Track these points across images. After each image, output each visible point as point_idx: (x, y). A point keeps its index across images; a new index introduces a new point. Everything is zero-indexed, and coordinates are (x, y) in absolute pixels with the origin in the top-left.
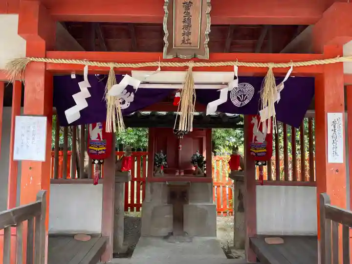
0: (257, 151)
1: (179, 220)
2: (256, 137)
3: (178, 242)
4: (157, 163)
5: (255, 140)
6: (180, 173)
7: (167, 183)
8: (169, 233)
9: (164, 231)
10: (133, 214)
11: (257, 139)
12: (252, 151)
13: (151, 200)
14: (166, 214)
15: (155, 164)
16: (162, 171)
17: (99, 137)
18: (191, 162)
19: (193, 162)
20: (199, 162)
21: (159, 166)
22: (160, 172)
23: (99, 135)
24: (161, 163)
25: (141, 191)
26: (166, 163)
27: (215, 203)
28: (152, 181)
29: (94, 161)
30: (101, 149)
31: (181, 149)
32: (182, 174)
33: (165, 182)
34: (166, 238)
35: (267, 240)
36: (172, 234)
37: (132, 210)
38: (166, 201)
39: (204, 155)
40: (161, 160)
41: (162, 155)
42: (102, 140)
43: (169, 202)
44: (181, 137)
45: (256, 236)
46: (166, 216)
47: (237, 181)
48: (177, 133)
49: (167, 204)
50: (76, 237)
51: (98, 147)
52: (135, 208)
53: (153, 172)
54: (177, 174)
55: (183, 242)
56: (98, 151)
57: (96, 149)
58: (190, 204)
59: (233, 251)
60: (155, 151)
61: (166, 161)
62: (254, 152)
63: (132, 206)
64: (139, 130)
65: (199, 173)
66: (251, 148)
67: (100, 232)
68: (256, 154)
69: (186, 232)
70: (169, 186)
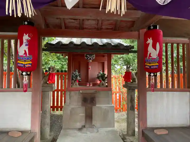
0: (151, 65)
1: (89, 117)
2: (150, 54)
3: (89, 133)
4: (74, 78)
5: (150, 56)
6: (90, 85)
7: (81, 92)
8: (82, 126)
9: (79, 125)
10: (58, 113)
11: (151, 55)
12: (147, 65)
13: (70, 104)
14: (81, 113)
15: (72, 79)
16: (77, 83)
17: (25, 53)
18: (97, 78)
19: (98, 78)
20: (102, 77)
21: (75, 80)
22: (76, 85)
23: (25, 51)
24: (76, 78)
25: (63, 98)
26: (80, 79)
27: (114, 105)
28: (70, 91)
29: (22, 72)
30: (28, 63)
31: (90, 69)
32: (91, 85)
33: (80, 91)
34: (80, 129)
35: (155, 131)
36: (84, 126)
37: (57, 110)
38: (80, 104)
39: (106, 72)
40: (77, 76)
41: (77, 73)
42: (28, 55)
43: (83, 105)
44: (90, 61)
45: (146, 128)
46: (80, 115)
47: (129, 89)
48: (88, 58)
49: (80, 106)
50: (10, 134)
51: (25, 61)
52: (59, 109)
53: (71, 84)
54: (88, 85)
55: (92, 132)
56: (24, 65)
57: (24, 63)
58: (97, 106)
59: (127, 137)
60: (72, 71)
61: (80, 77)
62: (148, 66)
63: (57, 107)
64: (62, 61)
65: (103, 85)
66: (145, 62)
67: (30, 129)
68: (150, 67)
69: (94, 125)
70: (82, 93)
